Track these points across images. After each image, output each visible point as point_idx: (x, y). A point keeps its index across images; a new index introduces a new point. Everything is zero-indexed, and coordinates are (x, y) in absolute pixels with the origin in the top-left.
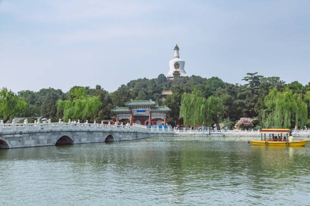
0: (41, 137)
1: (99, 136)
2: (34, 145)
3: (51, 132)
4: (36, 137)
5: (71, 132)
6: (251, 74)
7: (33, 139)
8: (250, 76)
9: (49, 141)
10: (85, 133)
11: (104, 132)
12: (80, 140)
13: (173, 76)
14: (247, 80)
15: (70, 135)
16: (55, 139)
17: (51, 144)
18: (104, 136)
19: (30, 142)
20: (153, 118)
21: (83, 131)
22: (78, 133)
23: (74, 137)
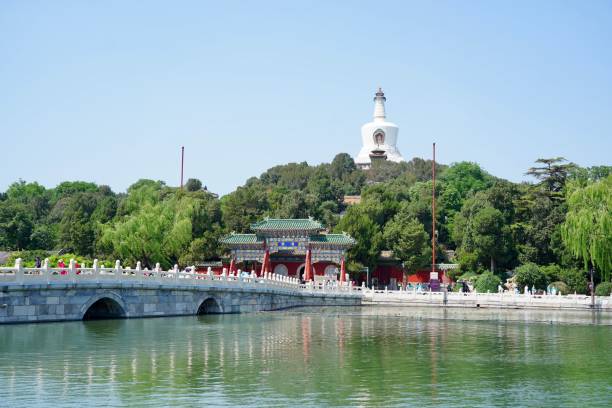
0: (52, 300)
1: (184, 301)
2: (34, 318)
3: (75, 287)
4: (40, 300)
5: (120, 289)
6: (546, 161)
7: (33, 303)
8: (546, 165)
9: (69, 308)
10: (153, 293)
11: (196, 291)
12: (140, 308)
13: (369, 161)
14: (538, 174)
15: (116, 297)
16: (83, 305)
17: (74, 317)
18: (196, 300)
19: (27, 311)
20: (315, 260)
21: (146, 289)
22: (136, 293)
23: (129, 301)
